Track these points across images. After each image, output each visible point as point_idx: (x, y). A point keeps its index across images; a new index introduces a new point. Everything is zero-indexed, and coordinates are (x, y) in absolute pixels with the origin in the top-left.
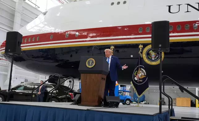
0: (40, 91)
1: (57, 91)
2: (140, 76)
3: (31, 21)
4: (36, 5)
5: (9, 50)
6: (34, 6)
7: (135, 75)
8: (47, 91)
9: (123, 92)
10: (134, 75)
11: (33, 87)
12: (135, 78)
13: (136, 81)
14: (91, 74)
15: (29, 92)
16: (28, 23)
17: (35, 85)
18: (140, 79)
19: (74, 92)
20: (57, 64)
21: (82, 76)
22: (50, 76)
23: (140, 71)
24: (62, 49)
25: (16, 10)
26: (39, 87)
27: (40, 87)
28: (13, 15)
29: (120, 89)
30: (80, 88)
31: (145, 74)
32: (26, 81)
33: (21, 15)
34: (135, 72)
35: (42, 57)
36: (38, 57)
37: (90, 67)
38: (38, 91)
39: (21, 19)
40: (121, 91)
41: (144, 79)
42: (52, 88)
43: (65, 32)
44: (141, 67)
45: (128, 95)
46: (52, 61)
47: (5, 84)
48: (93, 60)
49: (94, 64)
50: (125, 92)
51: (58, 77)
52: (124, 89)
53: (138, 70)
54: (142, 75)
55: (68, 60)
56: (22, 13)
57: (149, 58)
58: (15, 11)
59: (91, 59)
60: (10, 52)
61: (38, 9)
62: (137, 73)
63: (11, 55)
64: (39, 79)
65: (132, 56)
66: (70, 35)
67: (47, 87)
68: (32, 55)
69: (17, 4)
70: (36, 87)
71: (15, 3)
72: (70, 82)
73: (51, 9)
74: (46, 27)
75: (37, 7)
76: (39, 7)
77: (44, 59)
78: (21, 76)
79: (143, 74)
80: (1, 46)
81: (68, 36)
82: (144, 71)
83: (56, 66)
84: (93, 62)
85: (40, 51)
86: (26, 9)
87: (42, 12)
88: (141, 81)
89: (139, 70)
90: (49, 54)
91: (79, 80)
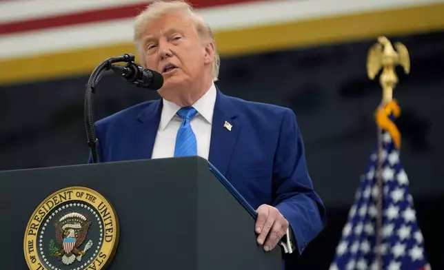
48: (99, 201)
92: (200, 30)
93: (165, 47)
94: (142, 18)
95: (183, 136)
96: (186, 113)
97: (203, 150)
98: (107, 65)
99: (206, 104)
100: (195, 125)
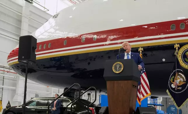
0: (55, 107)
1: (75, 106)
2: (178, 83)
3: (40, 27)
4: (45, 8)
5: (23, 57)
6: (43, 9)
7: (172, 81)
8: (63, 106)
9: (153, 106)
10: (170, 82)
11: (46, 102)
12: (172, 84)
13: (174, 89)
14: (120, 82)
15: (43, 108)
16: (37, 29)
17: (49, 100)
18: (178, 86)
19: (95, 107)
20: (72, 74)
21: (108, 84)
22: (65, 89)
23: (178, 77)
24: (77, 56)
25: (23, 15)
26: (53, 102)
27: (55, 102)
28: (20, 21)
29: (149, 102)
30: (100, 102)
31: (184, 80)
32: (37, 96)
33: (29, 20)
34: (171, 78)
35: (54, 67)
36: (50, 67)
37: (117, 72)
38: (53, 106)
39: (29, 25)
40: (152, 105)
41: (183, 86)
42: (70, 103)
43: (81, 36)
44: (179, 72)
45: (160, 110)
46: (66, 71)
47: (13, 101)
48: (121, 64)
49: (122, 69)
50: (156, 106)
51: (74, 90)
52: (154, 103)
53: (174, 75)
54: (180, 81)
55: (86, 69)
56: (29, 17)
57: (185, 61)
58: (21, 16)
59: (118, 63)
60: (24, 59)
61: (48, 12)
62: (174, 79)
63: (25, 63)
64: (51, 93)
65: (164, 60)
66: (86, 39)
67: (63, 101)
68: (44, 65)
69: (24, 8)
70: (50, 102)
71: (21, 7)
72: (89, 94)
73: (62, 11)
74: (57, 32)
75: (46, 10)
76: (48, 10)
77: (57, 69)
78: (31, 91)
79: (182, 80)
80: (8, 56)
81: (84, 40)
82: (183, 76)
83: (72, 76)
84: (120, 67)
85: (53, 60)
86: (34, 13)
87: (52, 16)
88: (180, 88)
89: (177, 74)
90: (62, 63)
91: (100, 92)
92: (130, 45)
93: (126, 47)
94: (123, 44)
95: (128, 57)
96: (128, 54)
97: (130, 58)
98: (121, 49)
99: (130, 53)
100: (129, 55)
